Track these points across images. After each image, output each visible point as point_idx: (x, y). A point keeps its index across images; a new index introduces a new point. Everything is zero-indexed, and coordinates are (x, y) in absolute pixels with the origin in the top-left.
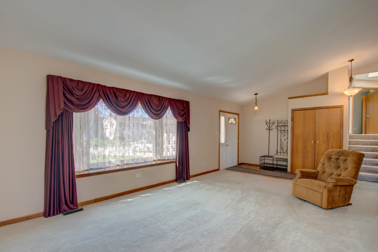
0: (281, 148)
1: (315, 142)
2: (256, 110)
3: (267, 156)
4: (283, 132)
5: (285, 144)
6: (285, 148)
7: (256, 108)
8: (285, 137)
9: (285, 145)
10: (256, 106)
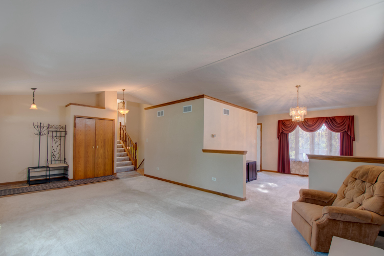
0: (53, 155)
1: (95, 147)
2: (33, 110)
3: (35, 168)
4: (55, 138)
5: (58, 151)
6: (57, 156)
7: (34, 107)
8: (58, 144)
9: (57, 153)
10: (34, 104)
